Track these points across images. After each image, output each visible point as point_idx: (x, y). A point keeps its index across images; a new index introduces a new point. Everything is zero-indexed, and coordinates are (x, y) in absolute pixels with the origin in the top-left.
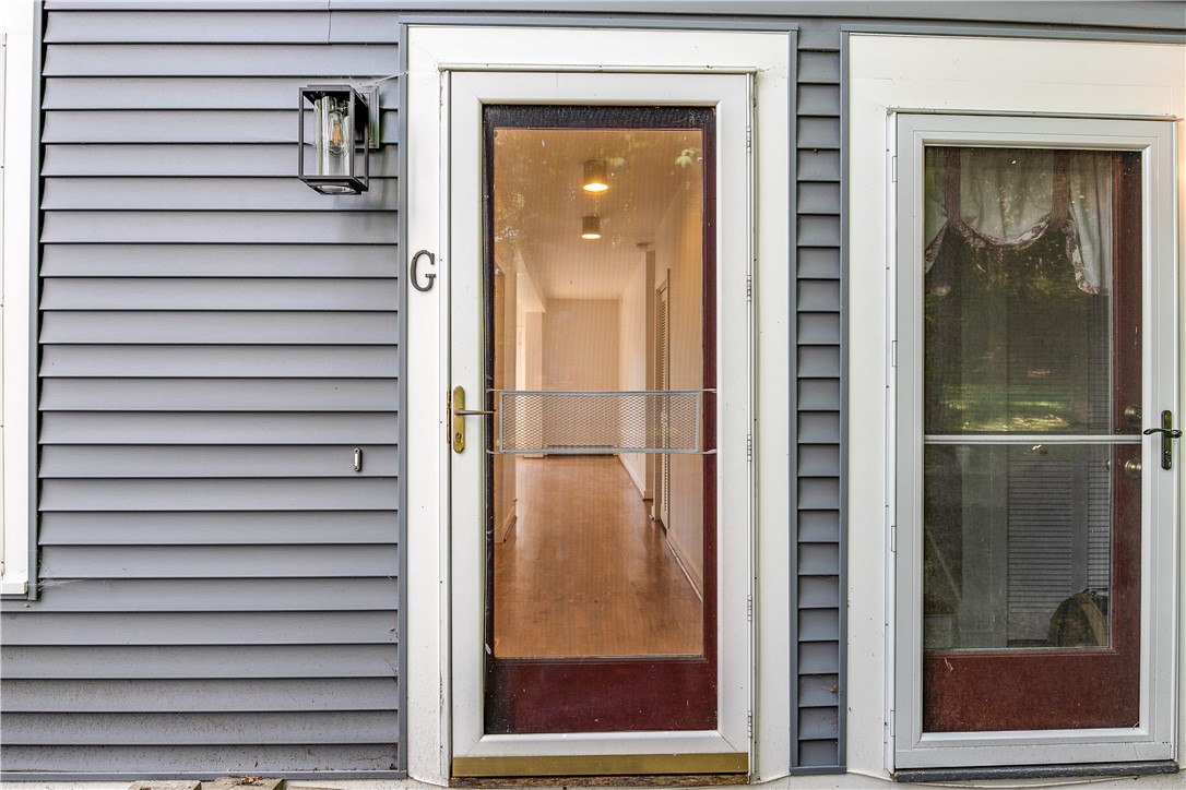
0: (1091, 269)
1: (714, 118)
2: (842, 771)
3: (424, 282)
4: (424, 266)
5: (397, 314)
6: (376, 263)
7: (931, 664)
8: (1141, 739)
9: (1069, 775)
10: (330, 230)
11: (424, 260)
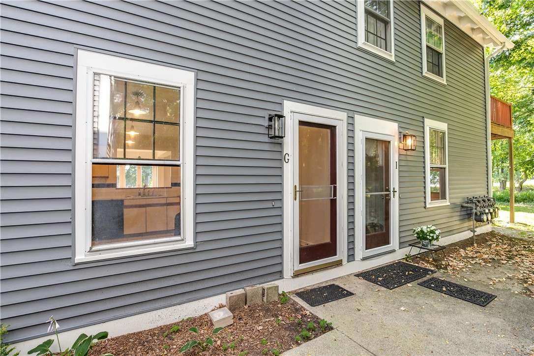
0: (381, 162)
1: (336, 129)
2: (355, 260)
3: (287, 161)
4: (287, 157)
5: (281, 168)
6: (277, 156)
7: (366, 237)
8: (392, 246)
9: (384, 254)
10: (266, 147)
11: (287, 155)
